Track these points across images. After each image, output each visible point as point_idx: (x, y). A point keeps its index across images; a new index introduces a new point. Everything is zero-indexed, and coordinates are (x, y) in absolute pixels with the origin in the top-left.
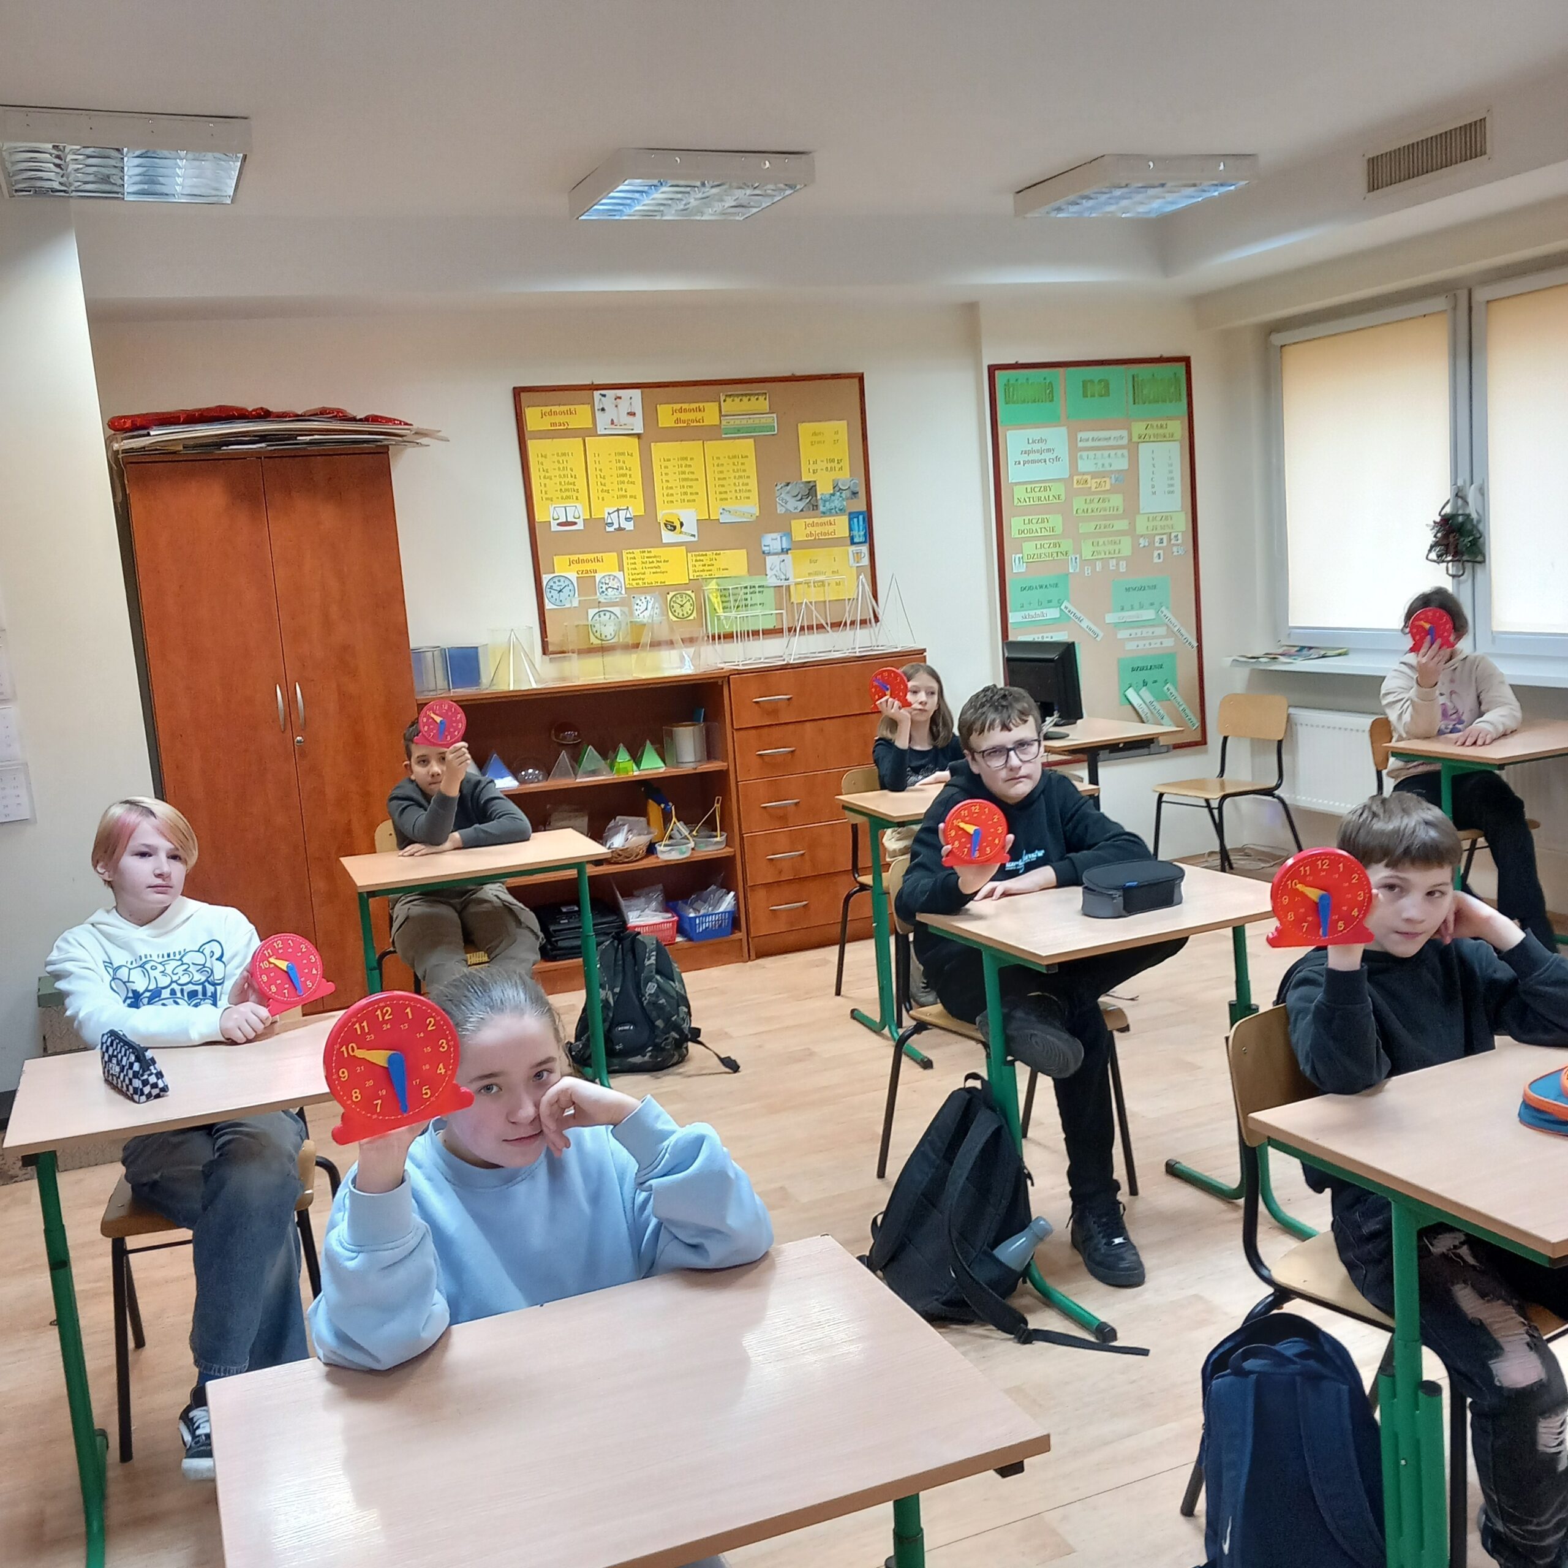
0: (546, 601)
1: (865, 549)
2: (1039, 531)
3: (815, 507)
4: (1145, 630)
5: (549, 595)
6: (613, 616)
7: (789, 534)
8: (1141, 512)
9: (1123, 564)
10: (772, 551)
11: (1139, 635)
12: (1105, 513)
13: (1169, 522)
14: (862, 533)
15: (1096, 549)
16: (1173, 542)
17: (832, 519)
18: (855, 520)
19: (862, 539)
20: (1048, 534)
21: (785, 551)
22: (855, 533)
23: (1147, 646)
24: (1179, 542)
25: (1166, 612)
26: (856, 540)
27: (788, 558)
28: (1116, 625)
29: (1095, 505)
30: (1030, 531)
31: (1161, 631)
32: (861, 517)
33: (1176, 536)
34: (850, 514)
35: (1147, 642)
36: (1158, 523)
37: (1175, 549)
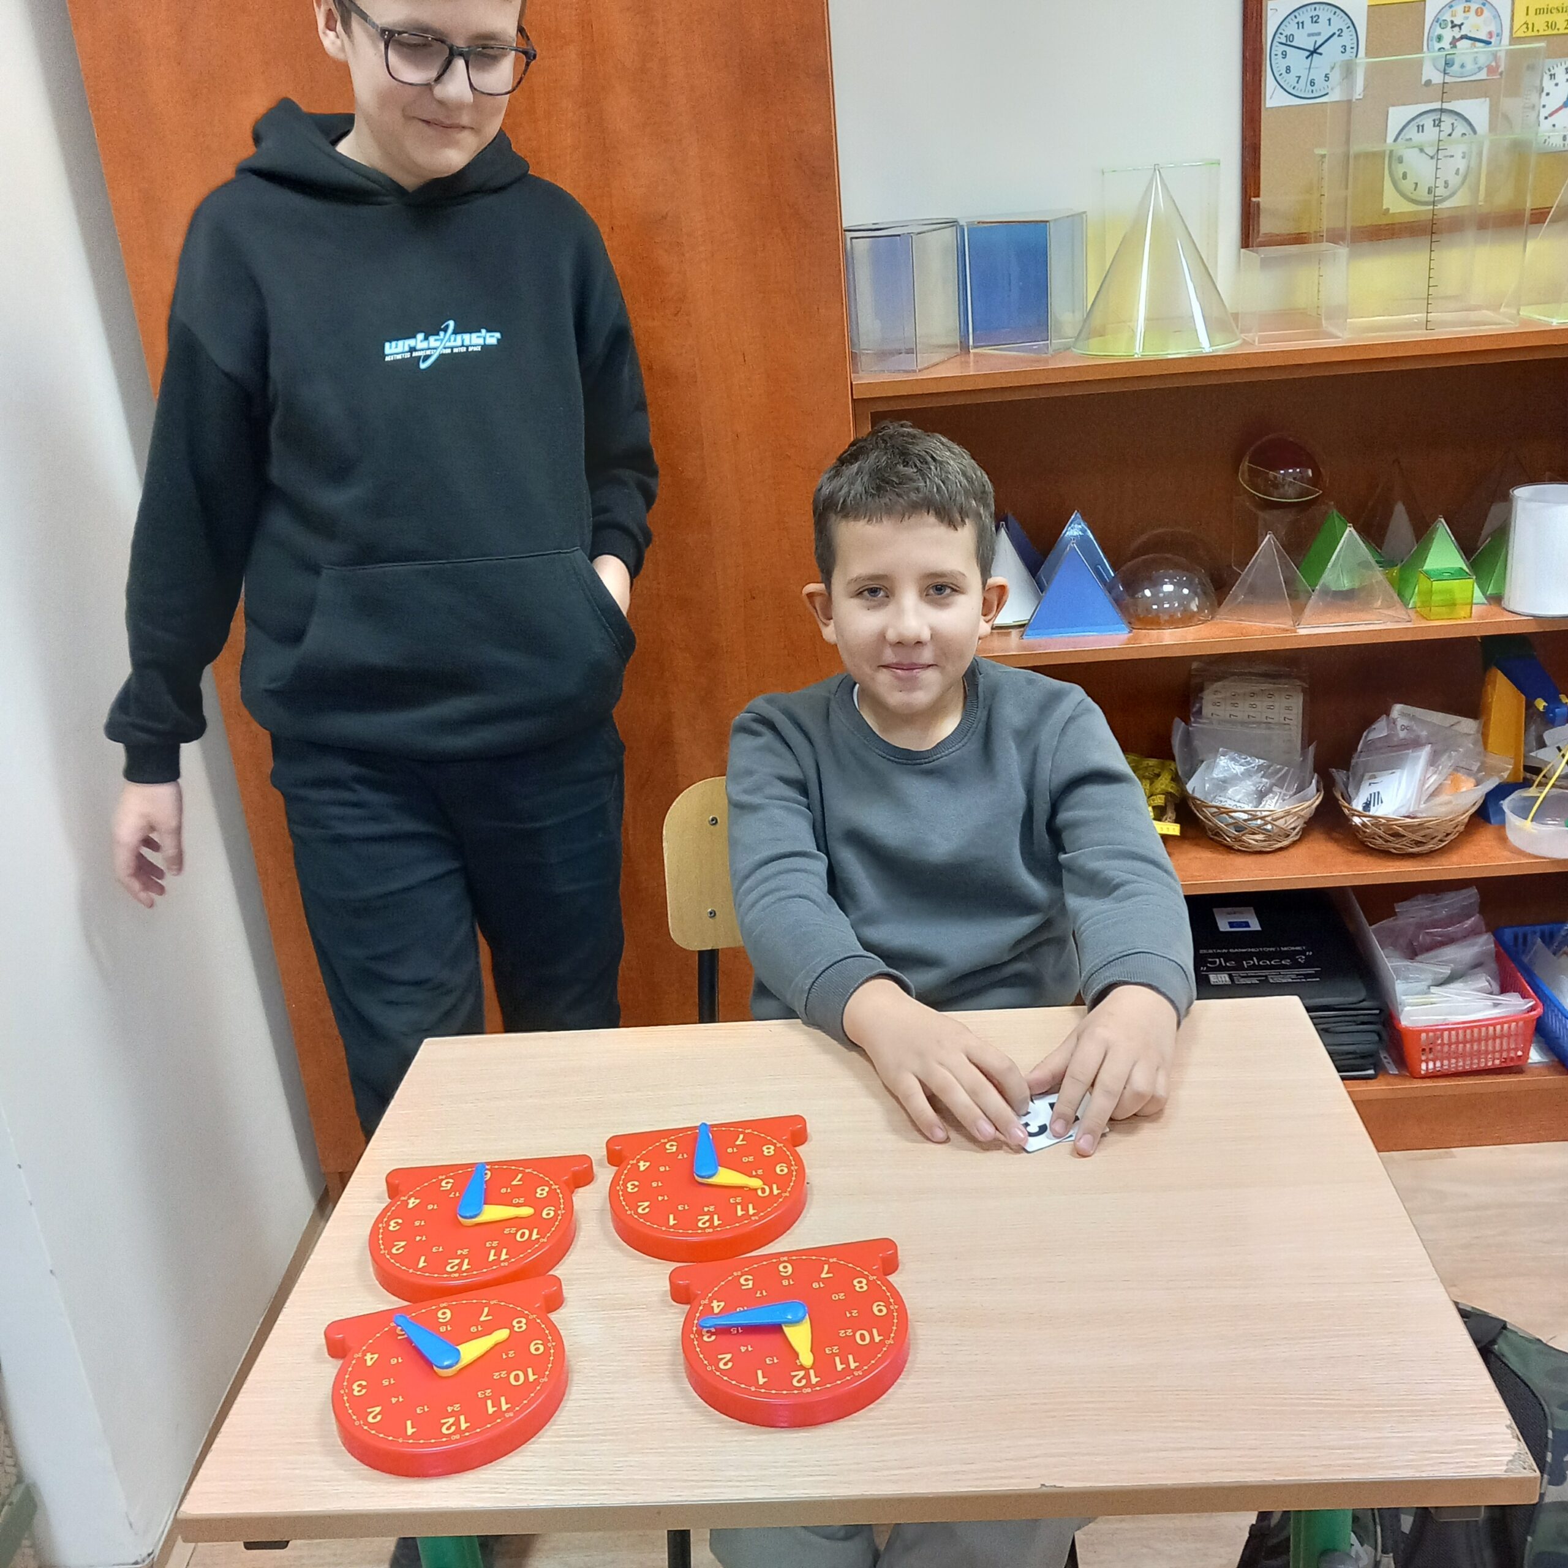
0: (1269, 84)
5: (1280, 64)
6: (1461, 128)
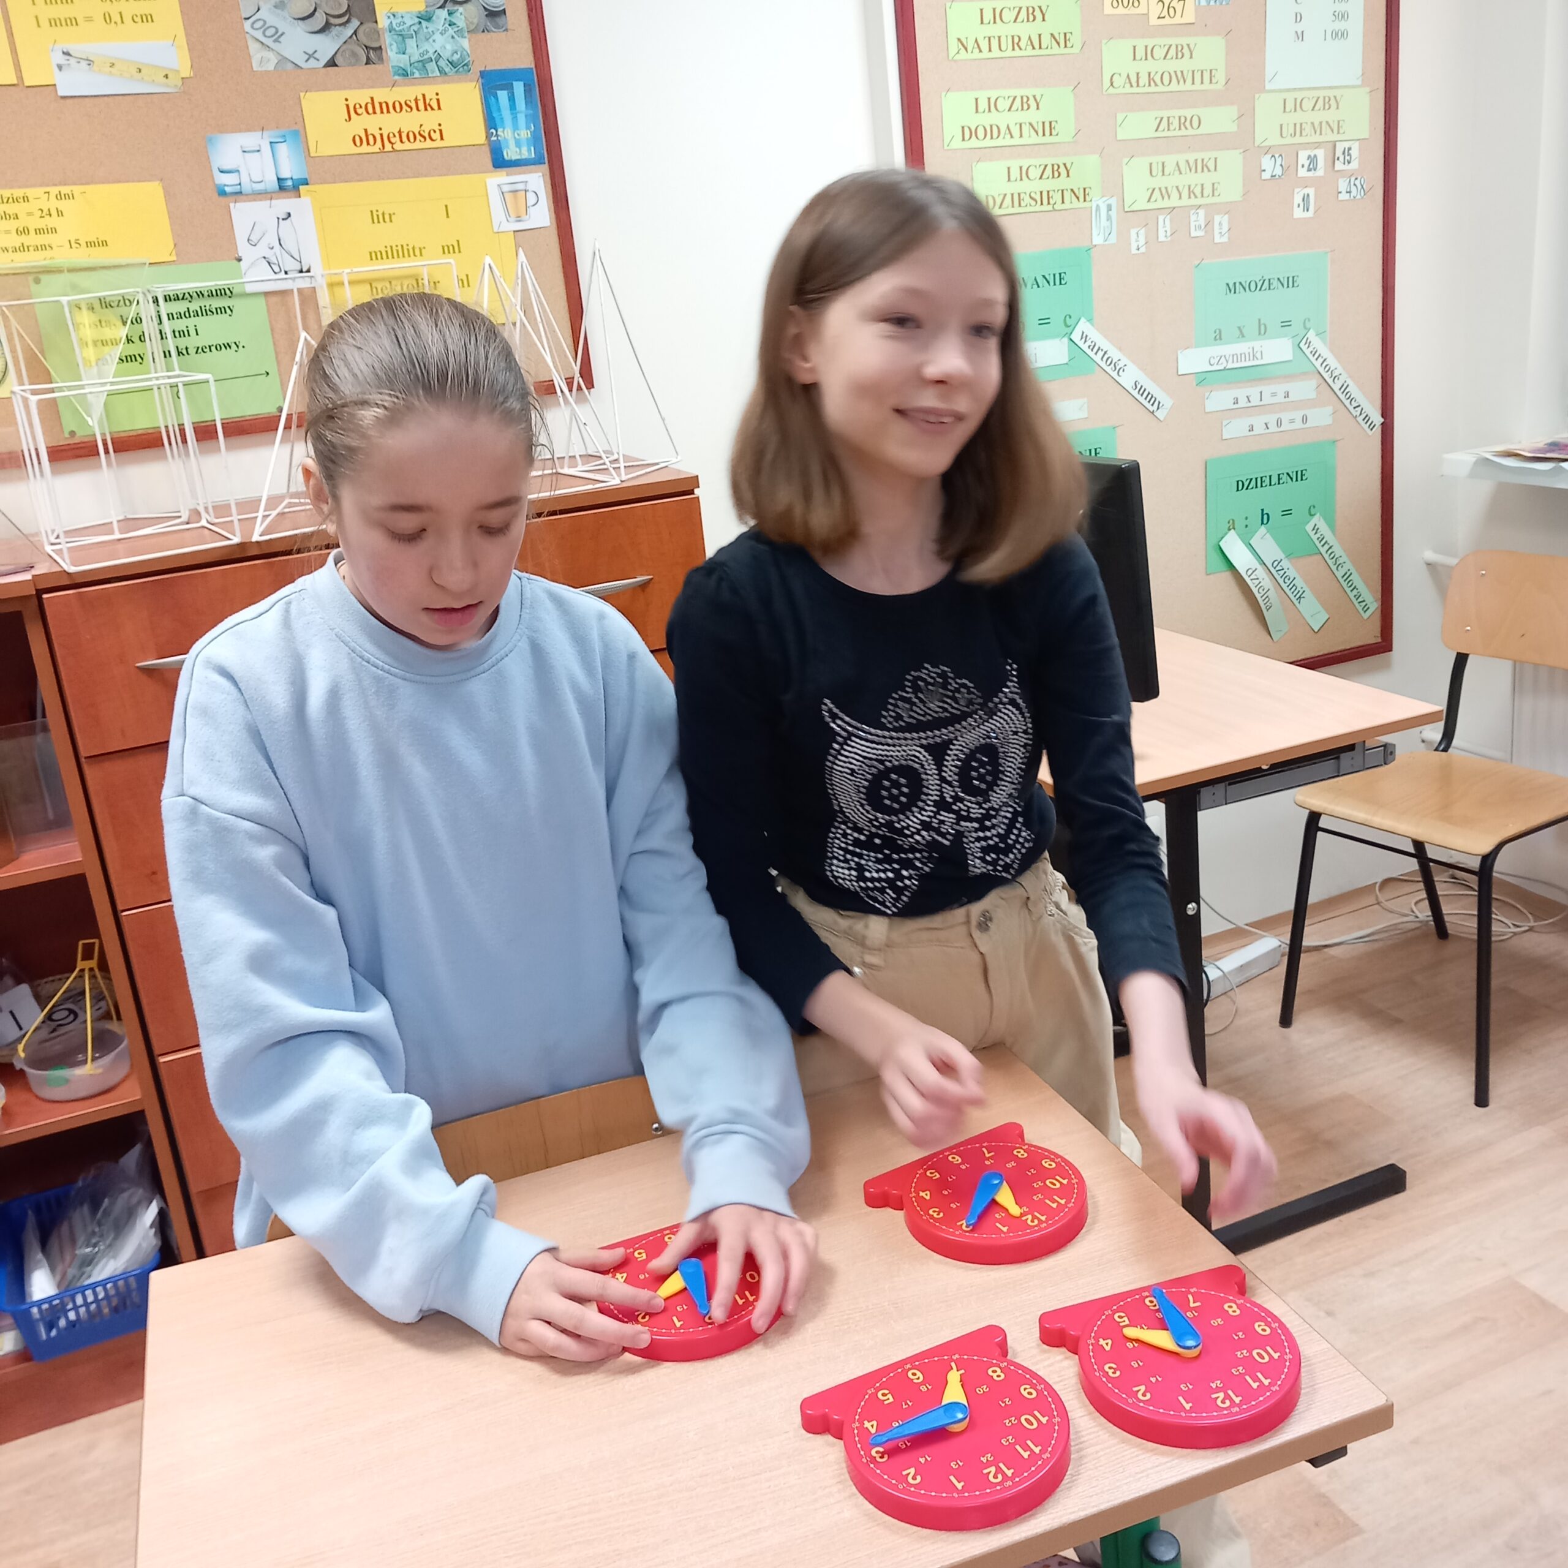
1: (537, 181)
2: (1015, 131)
3: (374, 53)
4: (1267, 390)
7: (297, 134)
8: (1268, 87)
9: (1222, 222)
10: (247, 187)
11: (1255, 401)
12: (1182, 87)
13: (1331, 116)
14: (525, 134)
15: (1159, 182)
16: (1339, 166)
17: (430, 91)
18: (503, 95)
19: (526, 152)
20: (1040, 139)
21: (287, 188)
22: (506, 134)
23: (1273, 428)
24: (1354, 165)
25: (1317, 343)
26: (511, 153)
27: (302, 206)
28: (1202, 379)
29: (1156, 66)
30: (991, 131)
31: (1305, 389)
32: (519, 87)
33: (1347, 152)
34: (483, 74)
35: (1272, 419)
36: (1305, 117)
37: (1343, 185)
